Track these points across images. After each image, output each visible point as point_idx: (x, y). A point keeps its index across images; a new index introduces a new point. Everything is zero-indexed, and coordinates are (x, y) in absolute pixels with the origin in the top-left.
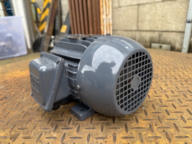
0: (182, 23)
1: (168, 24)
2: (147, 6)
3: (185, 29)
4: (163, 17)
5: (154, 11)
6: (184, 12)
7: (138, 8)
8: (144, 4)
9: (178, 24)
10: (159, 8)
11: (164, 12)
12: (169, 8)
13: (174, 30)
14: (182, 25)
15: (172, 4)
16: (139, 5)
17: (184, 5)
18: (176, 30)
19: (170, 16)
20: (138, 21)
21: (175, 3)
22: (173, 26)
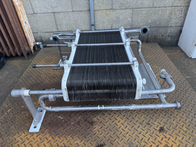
0: (88, 25)
1: (79, 26)
2: (62, 14)
3: (91, 29)
4: (75, 21)
5: (68, 17)
6: (88, 19)
7: (54, 15)
8: (59, 12)
9: (86, 26)
10: (71, 16)
11: (75, 18)
12: (78, 16)
13: (84, 30)
14: (88, 27)
15: (80, 13)
16: (54, 13)
17: (87, 14)
18: (86, 30)
19: (80, 21)
20: (57, 25)
21: (81, 13)
22: (83, 27)
